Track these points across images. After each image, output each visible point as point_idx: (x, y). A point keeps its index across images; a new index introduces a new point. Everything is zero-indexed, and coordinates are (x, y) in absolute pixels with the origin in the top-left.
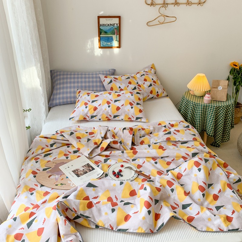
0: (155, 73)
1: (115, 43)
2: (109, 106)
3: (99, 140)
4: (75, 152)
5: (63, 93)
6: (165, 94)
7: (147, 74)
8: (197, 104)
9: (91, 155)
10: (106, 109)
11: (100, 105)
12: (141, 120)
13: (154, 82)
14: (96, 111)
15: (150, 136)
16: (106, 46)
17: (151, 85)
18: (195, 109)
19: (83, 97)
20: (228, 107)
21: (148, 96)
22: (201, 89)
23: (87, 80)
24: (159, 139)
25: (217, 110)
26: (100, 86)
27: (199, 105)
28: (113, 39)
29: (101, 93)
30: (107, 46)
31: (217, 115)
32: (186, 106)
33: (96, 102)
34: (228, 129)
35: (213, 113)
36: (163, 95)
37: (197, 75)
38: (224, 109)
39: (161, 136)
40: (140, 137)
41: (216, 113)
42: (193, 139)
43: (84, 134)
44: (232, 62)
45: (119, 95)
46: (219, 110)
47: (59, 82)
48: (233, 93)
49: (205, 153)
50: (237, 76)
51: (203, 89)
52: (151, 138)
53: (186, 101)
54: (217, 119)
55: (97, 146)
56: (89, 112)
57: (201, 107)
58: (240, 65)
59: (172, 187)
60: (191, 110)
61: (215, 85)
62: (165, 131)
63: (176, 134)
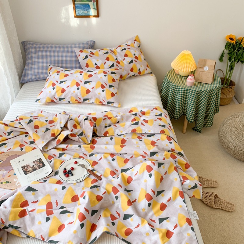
0: (139, 47)
1: (93, 12)
2: (78, 89)
3: (58, 130)
4: (32, 143)
5: (35, 69)
6: (149, 70)
7: (129, 48)
8: (177, 87)
9: (47, 148)
10: (74, 92)
11: (68, 86)
12: (113, 105)
13: (136, 58)
14: (64, 93)
15: (116, 126)
16: (82, 15)
17: (132, 62)
18: (175, 92)
19: (52, 76)
20: (212, 92)
21: (128, 74)
22: (185, 69)
23: (61, 54)
24: (124, 131)
25: (199, 94)
26: (75, 62)
27: (180, 89)
28: (90, 7)
29: (72, 71)
30: (84, 15)
31: (198, 99)
32: (168, 88)
33: (65, 83)
34: (211, 114)
35: (194, 98)
36: (146, 72)
37: (181, 53)
38: (207, 94)
39: (127, 127)
40: (106, 127)
41: (198, 98)
42: (160, 132)
43: (43, 122)
44: (228, 35)
45: (90, 76)
46: (200, 94)
47: (30, 55)
48: (227, 70)
49: (166, 152)
50: (232, 51)
51: (187, 70)
52: (116, 129)
53: (167, 82)
54: (198, 104)
55: (54, 137)
56: (56, 94)
57: (182, 91)
58: (237, 39)
59: (117, 195)
60: (171, 93)
61: (201, 64)
62: (134, 120)
63: (143, 125)
